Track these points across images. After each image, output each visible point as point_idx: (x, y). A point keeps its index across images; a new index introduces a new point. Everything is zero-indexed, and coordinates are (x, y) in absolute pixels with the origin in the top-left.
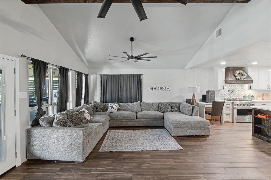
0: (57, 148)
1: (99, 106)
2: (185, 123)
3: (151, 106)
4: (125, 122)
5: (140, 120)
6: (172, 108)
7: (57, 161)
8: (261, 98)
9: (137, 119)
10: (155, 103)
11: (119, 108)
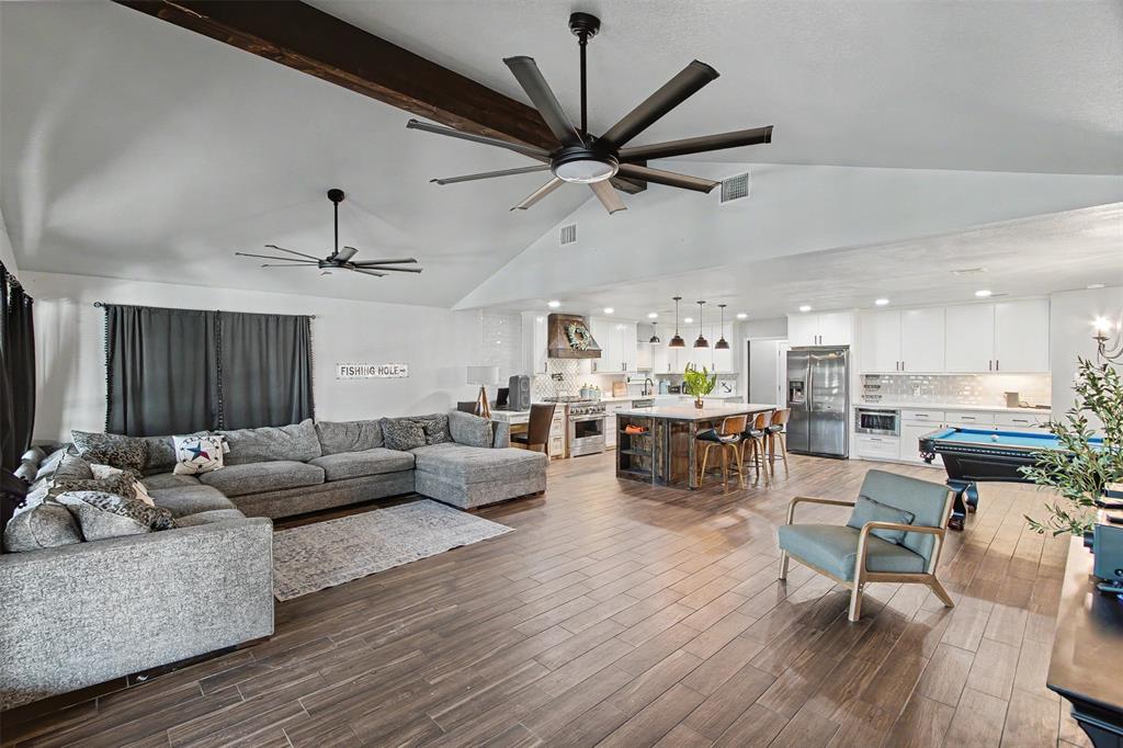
0: (155, 616)
1: (125, 453)
2: (496, 466)
3: (356, 434)
4: (278, 503)
5: (339, 484)
6: (426, 433)
7: (143, 673)
8: (610, 394)
9: (326, 481)
10: (368, 424)
11: (228, 451)
